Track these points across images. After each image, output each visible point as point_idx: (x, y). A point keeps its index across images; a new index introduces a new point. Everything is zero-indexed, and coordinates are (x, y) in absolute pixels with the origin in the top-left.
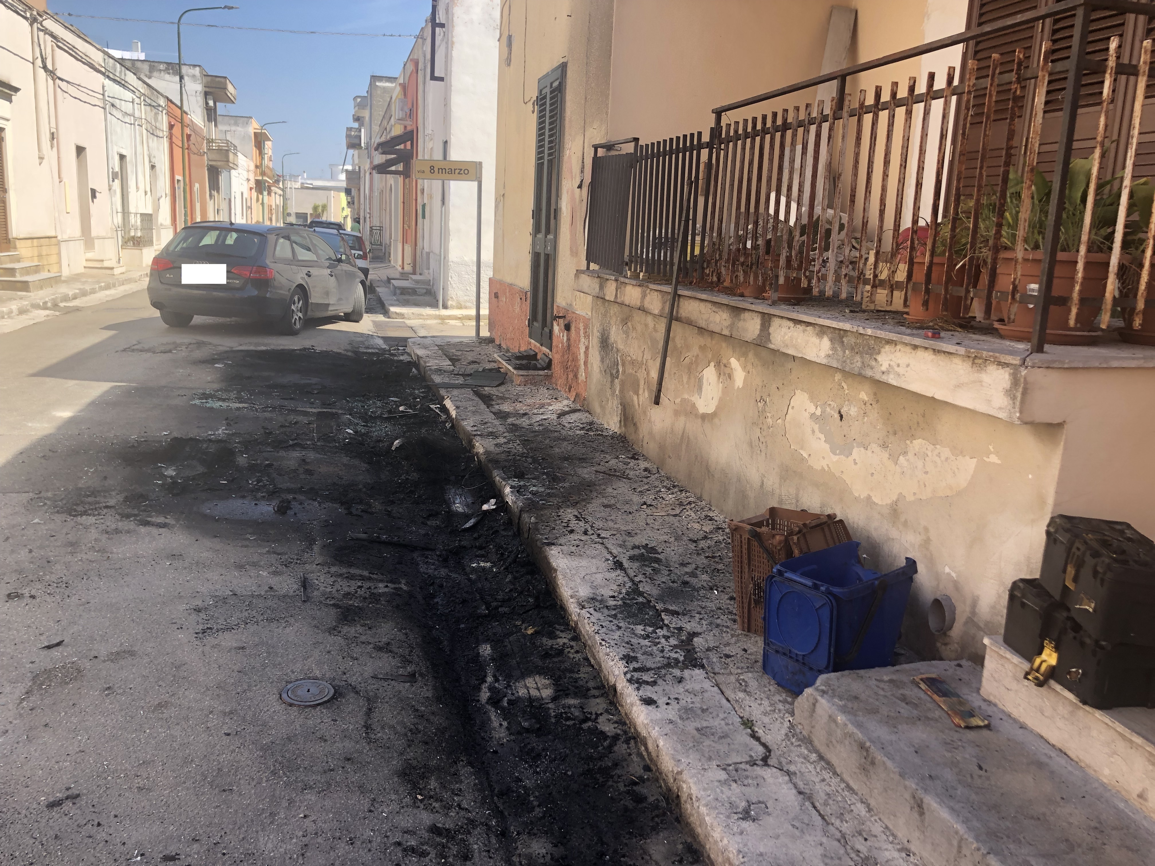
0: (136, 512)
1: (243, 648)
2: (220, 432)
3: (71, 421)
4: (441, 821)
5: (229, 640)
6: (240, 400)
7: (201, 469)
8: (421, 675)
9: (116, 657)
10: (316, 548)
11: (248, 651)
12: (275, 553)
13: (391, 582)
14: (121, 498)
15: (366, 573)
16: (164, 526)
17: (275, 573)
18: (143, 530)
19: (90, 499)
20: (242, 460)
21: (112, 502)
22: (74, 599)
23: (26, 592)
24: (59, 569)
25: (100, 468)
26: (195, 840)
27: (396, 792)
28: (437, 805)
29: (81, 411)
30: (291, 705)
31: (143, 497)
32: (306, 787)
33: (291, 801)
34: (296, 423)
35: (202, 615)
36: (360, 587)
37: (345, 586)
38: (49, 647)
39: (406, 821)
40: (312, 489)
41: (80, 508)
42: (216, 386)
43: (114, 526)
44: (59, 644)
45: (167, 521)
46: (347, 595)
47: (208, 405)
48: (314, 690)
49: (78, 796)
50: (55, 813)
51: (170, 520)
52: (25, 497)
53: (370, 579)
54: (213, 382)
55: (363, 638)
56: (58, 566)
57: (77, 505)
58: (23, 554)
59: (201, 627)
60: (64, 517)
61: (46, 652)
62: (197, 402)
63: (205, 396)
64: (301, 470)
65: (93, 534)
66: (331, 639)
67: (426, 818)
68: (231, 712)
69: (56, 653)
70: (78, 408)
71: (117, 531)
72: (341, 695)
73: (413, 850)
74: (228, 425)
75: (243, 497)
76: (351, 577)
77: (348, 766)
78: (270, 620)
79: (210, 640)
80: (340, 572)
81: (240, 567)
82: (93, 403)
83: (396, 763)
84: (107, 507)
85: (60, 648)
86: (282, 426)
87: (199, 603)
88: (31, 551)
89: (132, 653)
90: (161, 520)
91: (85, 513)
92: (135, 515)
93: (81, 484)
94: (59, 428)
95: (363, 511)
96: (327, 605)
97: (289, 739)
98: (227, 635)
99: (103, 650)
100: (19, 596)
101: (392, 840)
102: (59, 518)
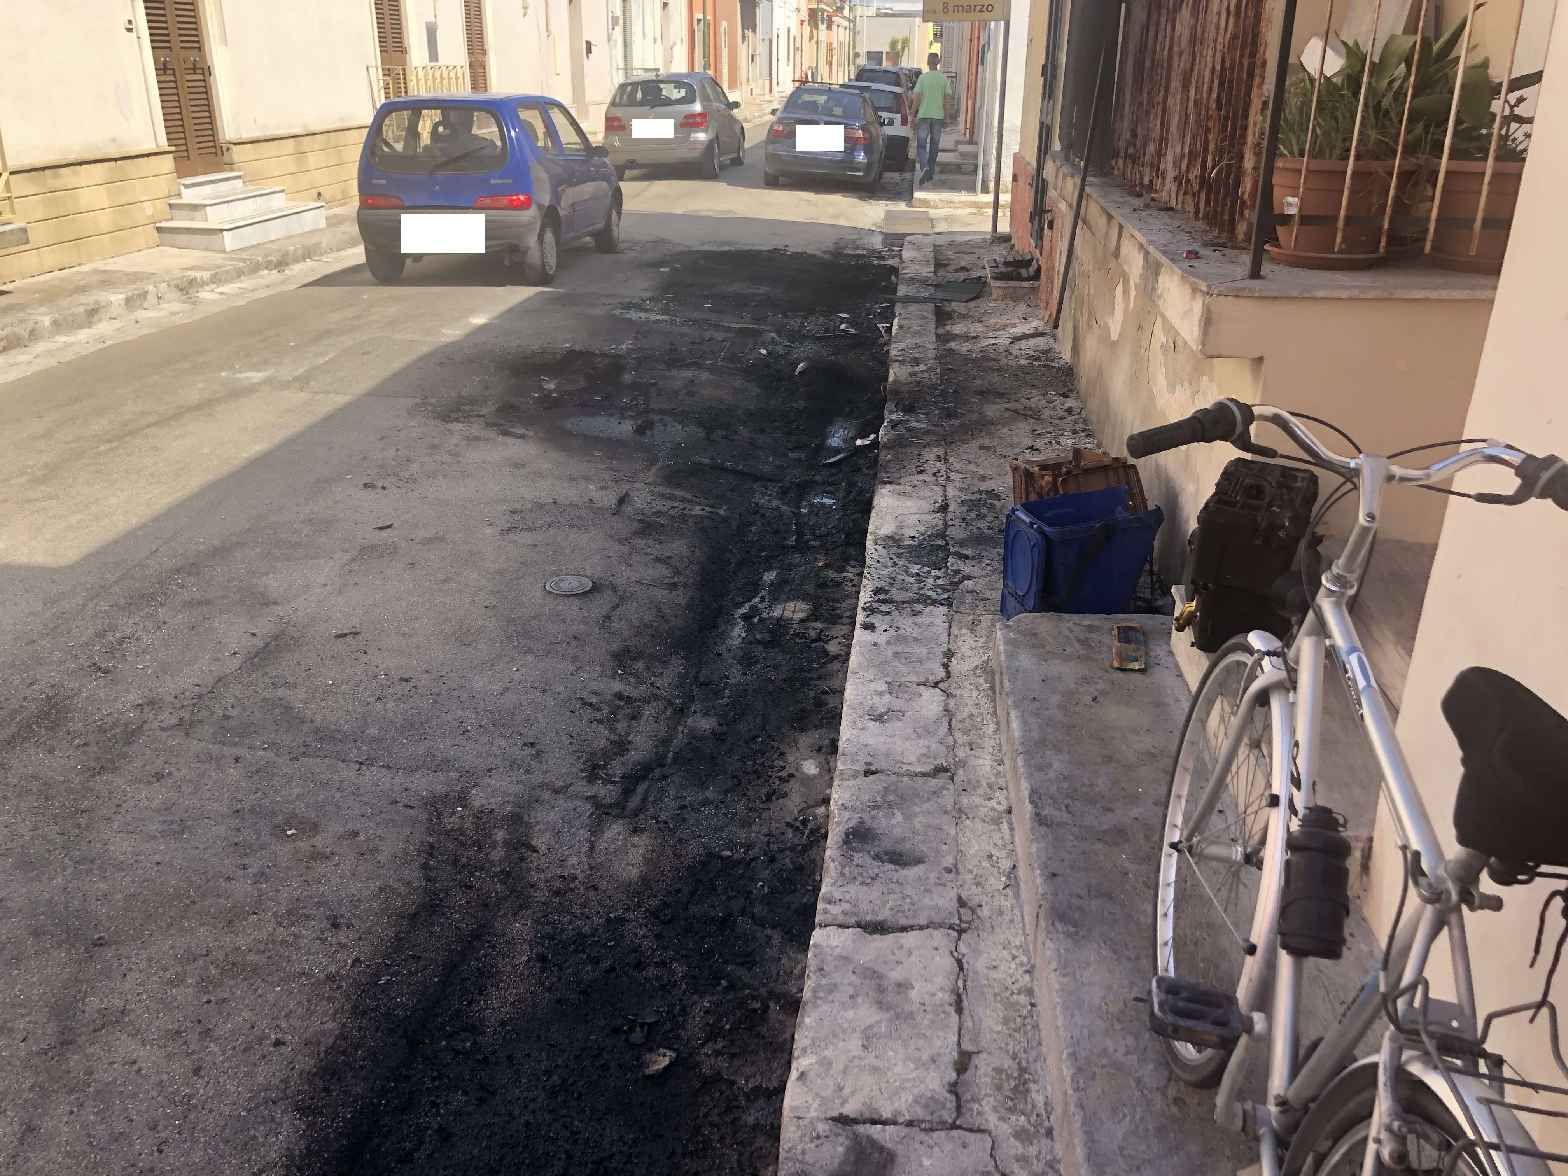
0: (502, 421)
1: (535, 546)
2: (624, 346)
3: (482, 328)
4: (628, 690)
5: (526, 538)
6: (664, 311)
7: (583, 383)
8: (685, 586)
9: (427, 542)
10: (654, 469)
11: (537, 549)
12: (612, 469)
13: (712, 506)
14: (494, 408)
15: (689, 496)
16: (522, 437)
17: (604, 488)
18: (501, 439)
19: (467, 408)
20: (628, 378)
21: (485, 411)
22: (416, 493)
23: (380, 484)
24: (415, 468)
25: (486, 377)
26: (428, 672)
27: (602, 665)
28: (632, 680)
29: (495, 318)
30: (550, 593)
31: (515, 408)
32: (530, 651)
33: (513, 659)
34: (710, 339)
35: (515, 517)
36: (674, 507)
37: (661, 505)
38: (380, 528)
39: (596, 686)
40: (684, 411)
41: (454, 415)
42: (648, 294)
43: (477, 434)
44: (389, 527)
45: (527, 432)
46: (658, 513)
47: (627, 316)
48: (575, 584)
49: (358, 633)
50: (338, 642)
51: (530, 433)
52: (411, 402)
53: (690, 501)
54: (647, 289)
55: (649, 550)
56: (414, 465)
57: (452, 412)
58: (391, 452)
59: (509, 525)
60: (439, 422)
61: (378, 532)
62: (617, 312)
63: (629, 306)
64: (684, 391)
65: (456, 439)
66: (618, 547)
67: (617, 686)
68: (498, 592)
69: (384, 533)
70: (494, 314)
71: (478, 438)
72: (599, 591)
73: (591, 705)
74: (636, 338)
75: (611, 415)
76: (672, 498)
77: (573, 643)
78: (572, 526)
79: (511, 536)
80: (664, 492)
81: (573, 479)
82: (511, 311)
83: (616, 646)
84: (478, 416)
85: (389, 530)
86: (692, 343)
87: (518, 506)
88: (397, 450)
89: (442, 540)
90: (521, 431)
91: (457, 420)
92: (501, 425)
93: (465, 392)
94: (468, 336)
95: (723, 437)
96: (632, 520)
97: (535, 617)
98: (527, 535)
99: (420, 535)
100: (374, 486)
101: (578, 696)
102: (432, 423)
